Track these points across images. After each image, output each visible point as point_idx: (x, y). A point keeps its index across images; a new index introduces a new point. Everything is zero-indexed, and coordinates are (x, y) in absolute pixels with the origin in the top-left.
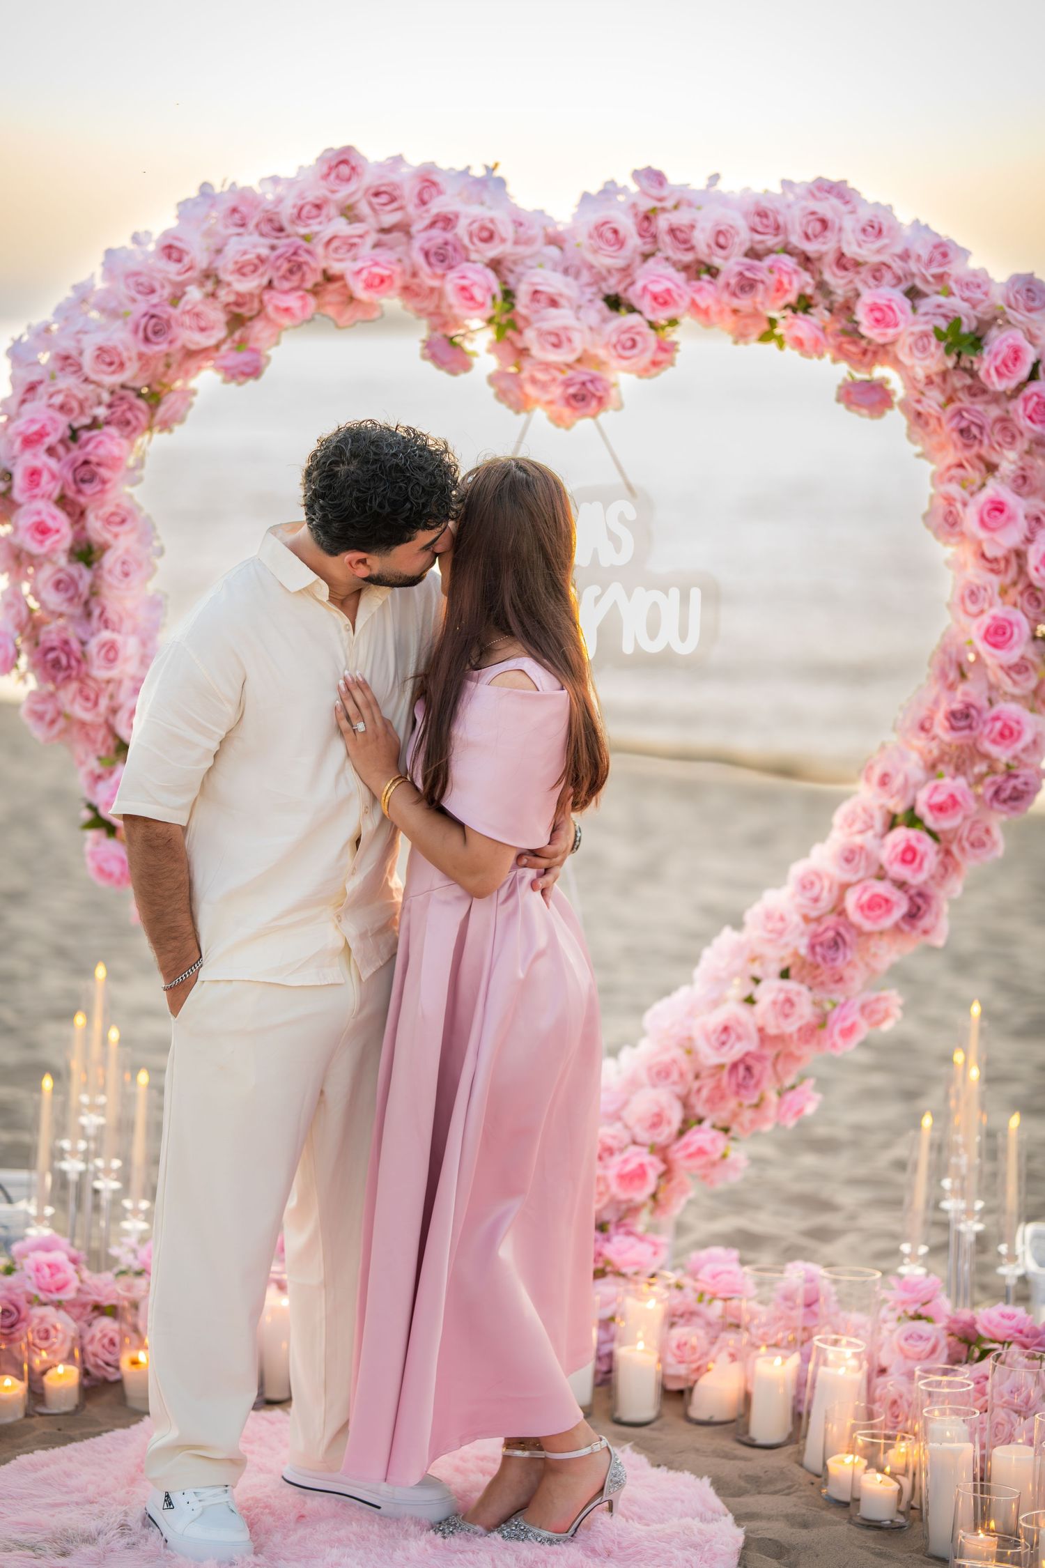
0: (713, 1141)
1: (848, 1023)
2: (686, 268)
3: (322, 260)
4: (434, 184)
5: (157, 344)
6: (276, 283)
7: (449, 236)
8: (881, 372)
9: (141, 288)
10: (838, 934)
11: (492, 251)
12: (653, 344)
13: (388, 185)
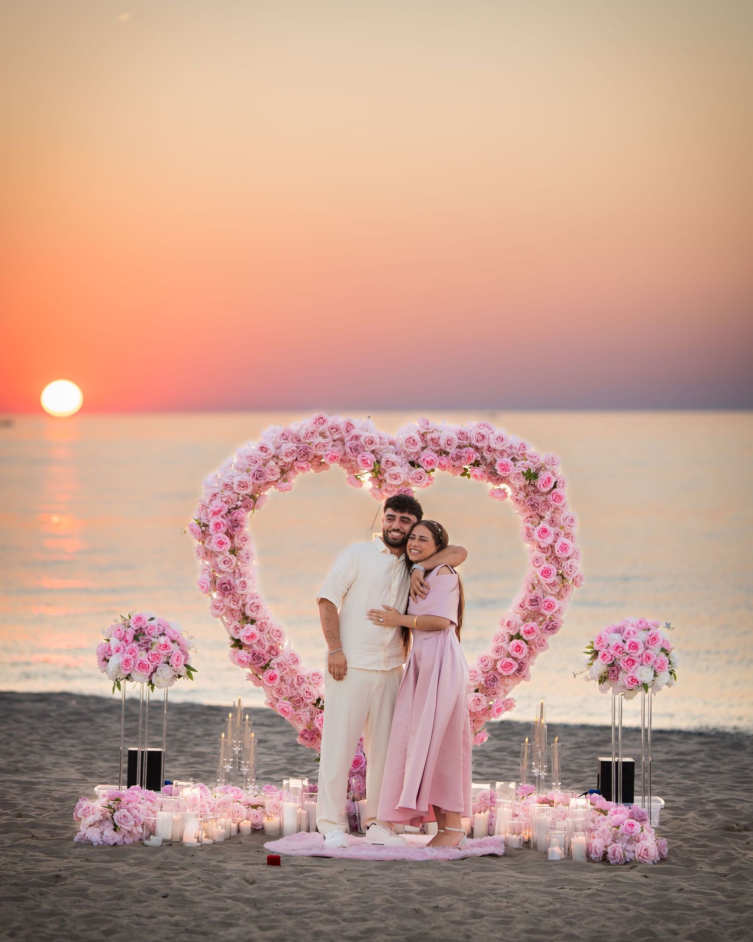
1: (498, 707)
2: (436, 452)
3: (314, 451)
4: (352, 425)
6: (299, 459)
7: (358, 443)
8: (503, 486)
9: (253, 461)
10: (495, 676)
11: (373, 447)
12: (427, 478)
13: (336, 425)
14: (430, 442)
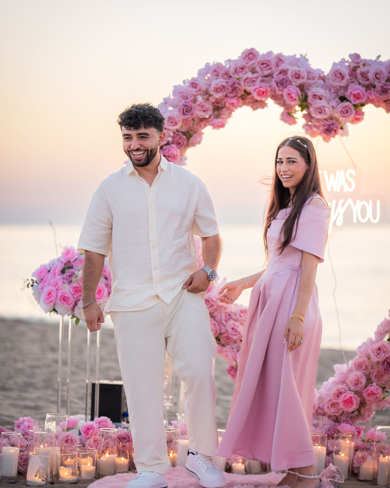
0: (377, 389)
2: (366, 86)
3: (244, 86)
4: (281, 60)
5: (187, 115)
6: (228, 95)
7: (285, 77)
9: (183, 97)
11: (299, 82)
12: (354, 112)
13: (266, 61)
14: (359, 76)
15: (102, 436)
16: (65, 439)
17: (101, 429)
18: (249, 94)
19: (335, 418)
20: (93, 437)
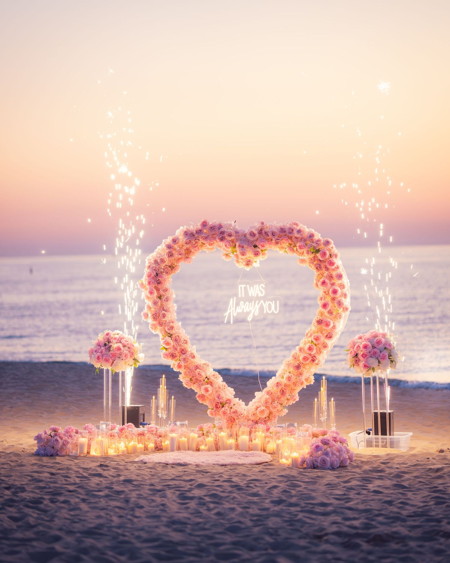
5: (171, 257)
7: (223, 235)
10: (299, 364)
11: (231, 238)
12: (261, 254)
13: (213, 226)
14: (264, 234)
15: (130, 433)
16: (110, 435)
17: (129, 429)
18: (204, 244)
19: (256, 421)
20: (124, 434)
